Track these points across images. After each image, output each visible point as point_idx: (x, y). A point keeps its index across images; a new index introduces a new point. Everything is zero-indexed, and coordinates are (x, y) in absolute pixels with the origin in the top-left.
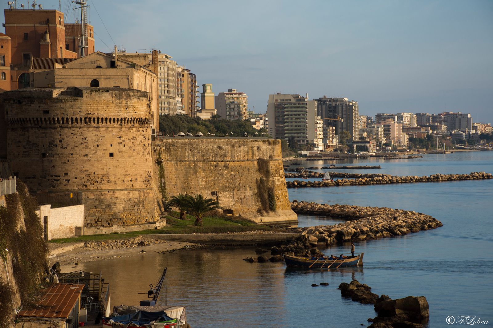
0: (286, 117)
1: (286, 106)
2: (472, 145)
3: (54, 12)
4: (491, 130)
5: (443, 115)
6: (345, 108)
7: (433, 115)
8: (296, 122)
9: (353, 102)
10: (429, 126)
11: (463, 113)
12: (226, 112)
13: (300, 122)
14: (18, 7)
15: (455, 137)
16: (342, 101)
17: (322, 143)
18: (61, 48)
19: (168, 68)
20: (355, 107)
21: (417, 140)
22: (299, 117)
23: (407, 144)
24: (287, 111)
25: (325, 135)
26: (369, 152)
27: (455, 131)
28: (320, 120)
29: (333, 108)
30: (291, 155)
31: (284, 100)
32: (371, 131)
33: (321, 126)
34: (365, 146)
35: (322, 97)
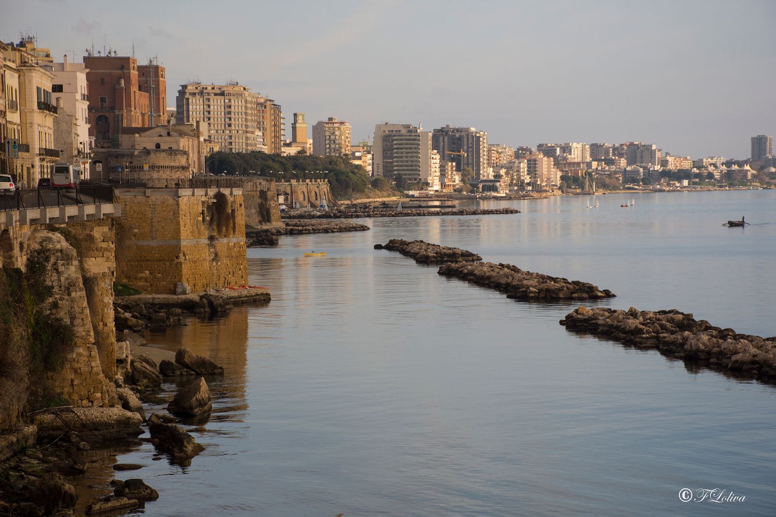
0: (395, 151)
1: (395, 138)
2: (647, 184)
3: (128, 58)
4: (691, 165)
5: (626, 146)
6: (471, 140)
7: (614, 145)
8: (407, 157)
9: (481, 133)
10: (602, 160)
11: (646, 144)
12: (326, 145)
13: (412, 157)
14: (96, 55)
15: (631, 174)
16: (467, 131)
17: (438, 181)
18: (135, 91)
19: (246, 101)
20: (484, 139)
21: (571, 179)
22: (410, 151)
23: (560, 184)
24: (396, 144)
25: (442, 173)
26: (498, 192)
27: (633, 167)
28: (436, 155)
29: (457, 140)
30: (394, 195)
31: (392, 131)
32: (511, 167)
33: (438, 161)
34: (493, 185)
35: (444, 126)
